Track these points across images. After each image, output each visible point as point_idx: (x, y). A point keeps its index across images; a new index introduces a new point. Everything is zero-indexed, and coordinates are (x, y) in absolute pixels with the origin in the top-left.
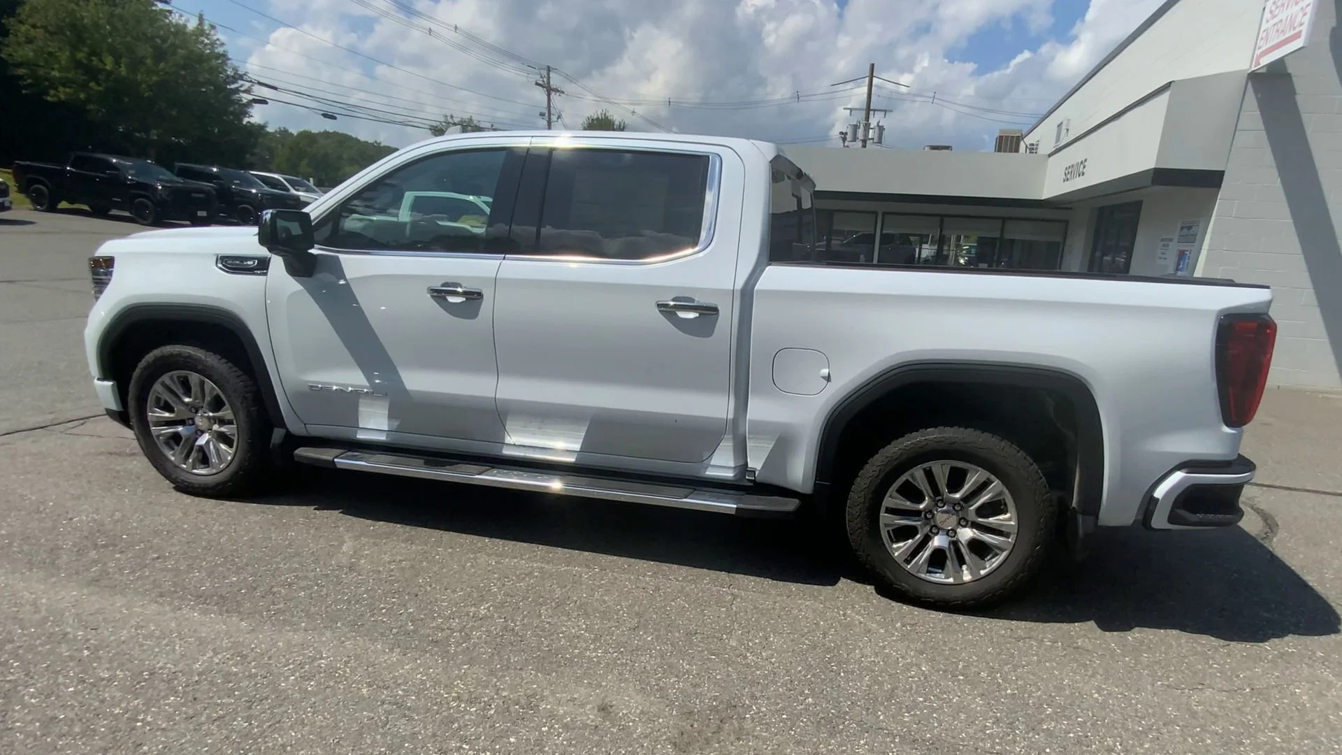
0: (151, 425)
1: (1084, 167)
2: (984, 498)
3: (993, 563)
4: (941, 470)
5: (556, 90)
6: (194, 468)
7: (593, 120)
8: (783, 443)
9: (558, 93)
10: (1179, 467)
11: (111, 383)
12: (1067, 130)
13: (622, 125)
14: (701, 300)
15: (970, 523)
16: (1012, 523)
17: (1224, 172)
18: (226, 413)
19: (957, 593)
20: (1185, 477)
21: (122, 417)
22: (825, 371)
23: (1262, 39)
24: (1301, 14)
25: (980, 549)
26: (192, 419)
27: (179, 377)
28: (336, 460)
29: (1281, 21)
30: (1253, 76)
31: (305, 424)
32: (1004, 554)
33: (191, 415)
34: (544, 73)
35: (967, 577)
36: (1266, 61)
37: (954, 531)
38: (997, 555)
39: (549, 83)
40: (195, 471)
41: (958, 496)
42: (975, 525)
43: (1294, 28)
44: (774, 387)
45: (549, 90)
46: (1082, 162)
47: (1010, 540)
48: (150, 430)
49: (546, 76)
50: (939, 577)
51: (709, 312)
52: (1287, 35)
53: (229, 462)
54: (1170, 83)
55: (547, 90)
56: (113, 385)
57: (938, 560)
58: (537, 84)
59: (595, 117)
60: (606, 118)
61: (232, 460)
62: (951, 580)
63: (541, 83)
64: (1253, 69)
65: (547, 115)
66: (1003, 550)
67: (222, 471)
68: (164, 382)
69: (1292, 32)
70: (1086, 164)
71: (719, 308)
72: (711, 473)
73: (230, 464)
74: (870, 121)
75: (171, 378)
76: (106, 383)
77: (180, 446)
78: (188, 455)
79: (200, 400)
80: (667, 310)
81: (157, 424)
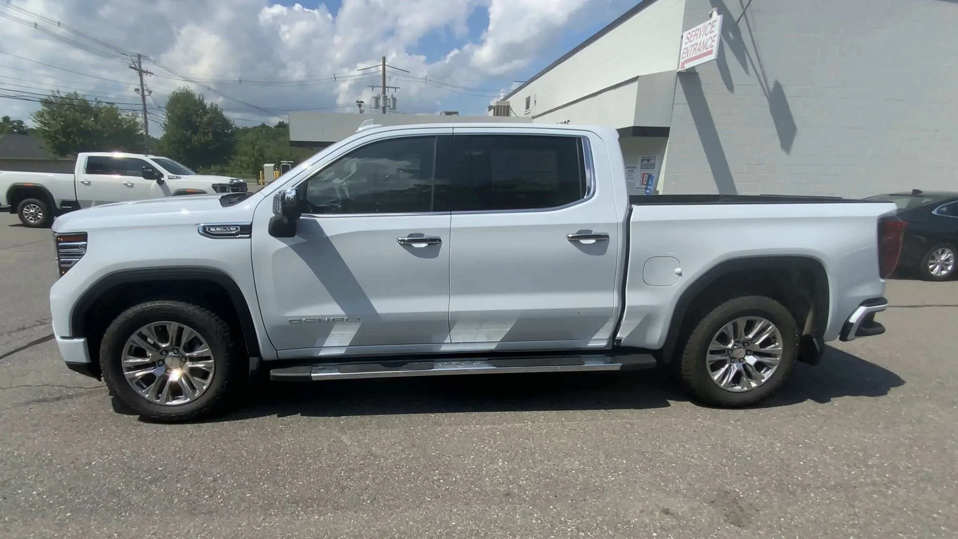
0: (124, 370)
2: (765, 336)
3: (767, 375)
4: (742, 322)
5: (147, 72)
6: (167, 400)
7: (177, 94)
8: (648, 318)
9: (148, 74)
10: (862, 304)
11: (82, 340)
12: (535, 101)
13: (201, 97)
14: (595, 231)
15: (752, 352)
16: (779, 348)
17: (669, 127)
18: (203, 350)
19: (749, 397)
20: (867, 309)
21: (91, 368)
22: (678, 270)
23: (683, 53)
24: (710, 41)
25: (760, 367)
26: (163, 361)
27: (156, 328)
28: (312, 375)
29: (697, 44)
30: (680, 74)
31: (277, 351)
32: (775, 368)
33: (162, 357)
34: (136, 59)
35: (754, 385)
36: (688, 66)
37: (743, 359)
38: (771, 368)
39: (140, 66)
40: (168, 403)
41: (750, 337)
42: (757, 354)
43: (707, 49)
44: (644, 284)
45: (141, 72)
46: (565, 122)
47: (778, 359)
48: (124, 374)
49: (138, 61)
50: (738, 388)
51: (602, 238)
52: (702, 52)
53: (204, 391)
54: (638, 77)
55: (139, 72)
56: (84, 342)
57: (737, 379)
58: (131, 67)
59: (179, 92)
60: (188, 92)
61: (207, 389)
62: (745, 389)
63: (133, 66)
64: (680, 70)
65: (140, 90)
66: (774, 365)
67: (196, 400)
68: (141, 333)
69: (706, 51)
71: (609, 236)
72: (592, 344)
73: (205, 393)
74: (386, 94)
75: (149, 329)
76: (76, 340)
77: (153, 385)
78: (160, 391)
79: (174, 343)
80: (575, 240)
81: (129, 369)
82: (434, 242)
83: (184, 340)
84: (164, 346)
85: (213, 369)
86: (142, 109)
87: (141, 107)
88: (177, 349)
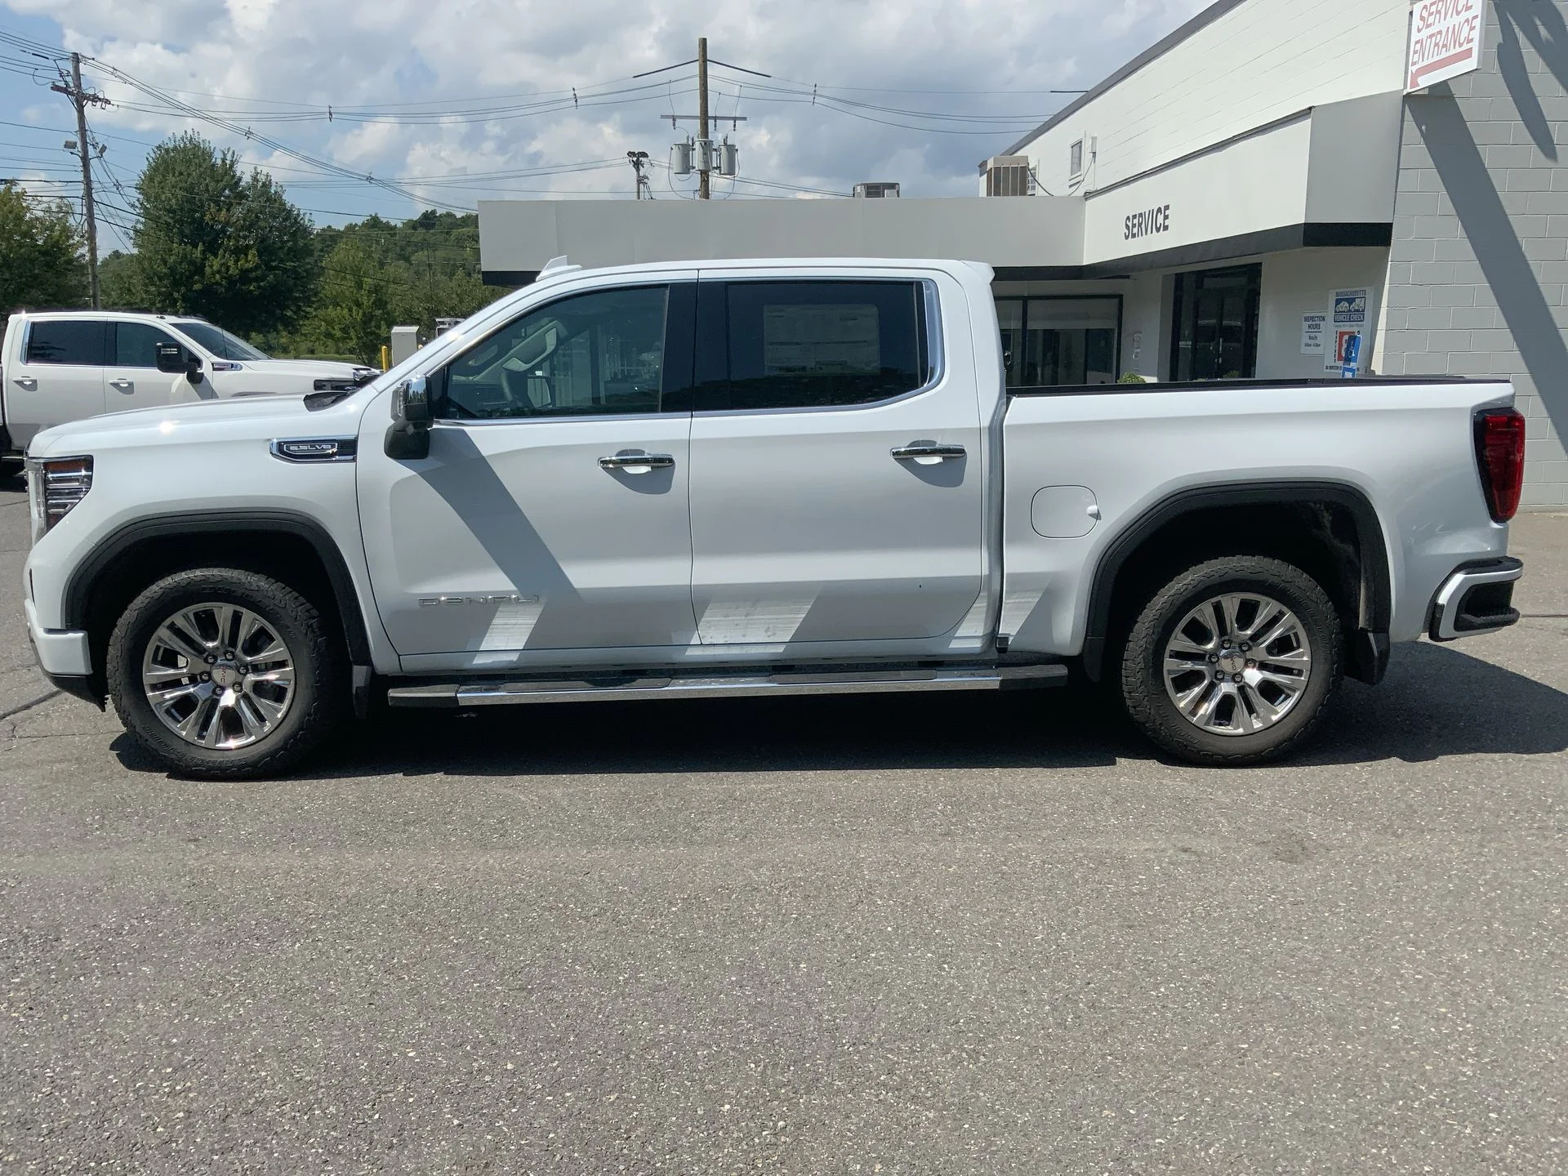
0: (147, 688)
1: (1166, 217)
2: (1276, 633)
3: (1283, 708)
4: (1231, 604)
5: (95, 99)
6: (217, 741)
7: (167, 151)
8: (1049, 598)
9: (99, 104)
10: (1458, 569)
11: (80, 635)
13: (229, 157)
14: (942, 442)
15: (1257, 664)
16: (1305, 659)
17: (1390, 225)
18: (276, 650)
19: (1248, 745)
20: (1465, 579)
21: (91, 687)
22: (1093, 508)
25: (1271, 692)
26: (209, 674)
27: (196, 615)
28: (458, 695)
31: (399, 656)
32: (1297, 695)
33: (207, 668)
34: (68, 66)
35: (1257, 725)
37: (1240, 674)
38: (1288, 696)
39: (79, 86)
40: (221, 745)
41: (1249, 632)
42: (1263, 666)
44: (1033, 533)
45: (81, 100)
46: (1159, 210)
47: (1302, 678)
48: (146, 697)
49: (72, 72)
50: (1228, 729)
51: (954, 455)
52: (1452, 52)
53: (279, 721)
55: (77, 101)
56: (83, 637)
57: (1224, 711)
58: (56, 88)
59: (171, 146)
60: (196, 147)
61: (284, 719)
62: (1241, 731)
63: (62, 84)
65: (79, 145)
66: (1294, 691)
67: (267, 737)
68: (173, 623)
69: (1458, 50)
70: (1167, 212)
71: (966, 450)
72: (956, 645)
73: (279, 725)
74: (711, 137)
75: (186, 617)
76: (71, 635)
77: (193, 715)
78: (205, 725)
79: (227, 642)
80: (905, 457)
81: (154, 687)
82: (662, 464)
83: (243, 634)
84: (210, 645)
85: (292, 682)
86: (81, 193)
87: (80, 190)
88: (232, 652)
